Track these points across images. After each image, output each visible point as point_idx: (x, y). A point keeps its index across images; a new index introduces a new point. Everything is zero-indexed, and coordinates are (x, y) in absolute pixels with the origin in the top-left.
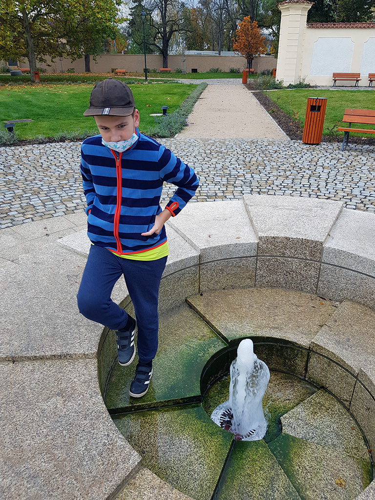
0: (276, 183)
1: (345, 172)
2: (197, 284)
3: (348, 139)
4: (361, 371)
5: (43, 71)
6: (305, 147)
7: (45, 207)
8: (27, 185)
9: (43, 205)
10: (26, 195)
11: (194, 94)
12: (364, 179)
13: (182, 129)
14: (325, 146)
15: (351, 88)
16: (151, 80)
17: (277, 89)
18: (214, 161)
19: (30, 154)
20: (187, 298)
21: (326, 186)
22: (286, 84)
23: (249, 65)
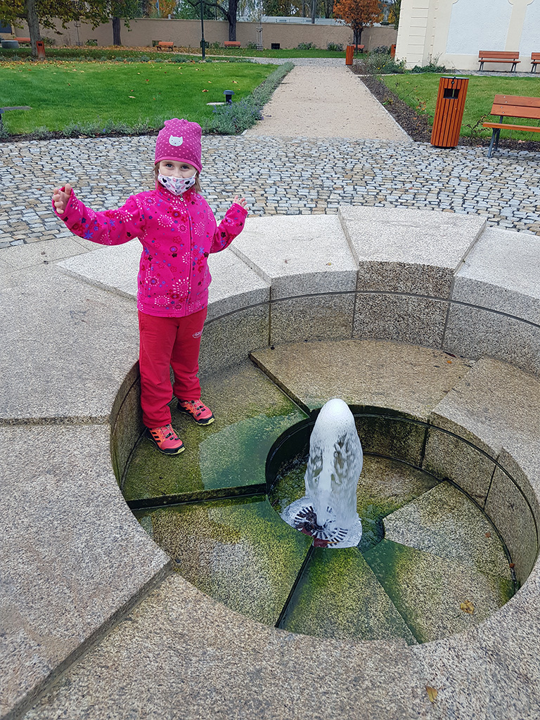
0: (390, 198)
1: (491, 186)
2: (266, 333)
3: (498, 142)
4: (503, 451)
5: (51, 43)
6: (435, 151)
7: (44, 225)
8: (19, 195)
9: (41, 222)
10: (17, 208)
11: (274, 76)
12: (519, 196)
13: (253, 123)
14: (464, 151)
15: (505, 73)
16: (210, 58)
17: (396, 72)
18: (299, 167)
19: (25, 153)
20: (250, 352)
21: (464, 203)
22: (409, 66)
23: (357, 38)
